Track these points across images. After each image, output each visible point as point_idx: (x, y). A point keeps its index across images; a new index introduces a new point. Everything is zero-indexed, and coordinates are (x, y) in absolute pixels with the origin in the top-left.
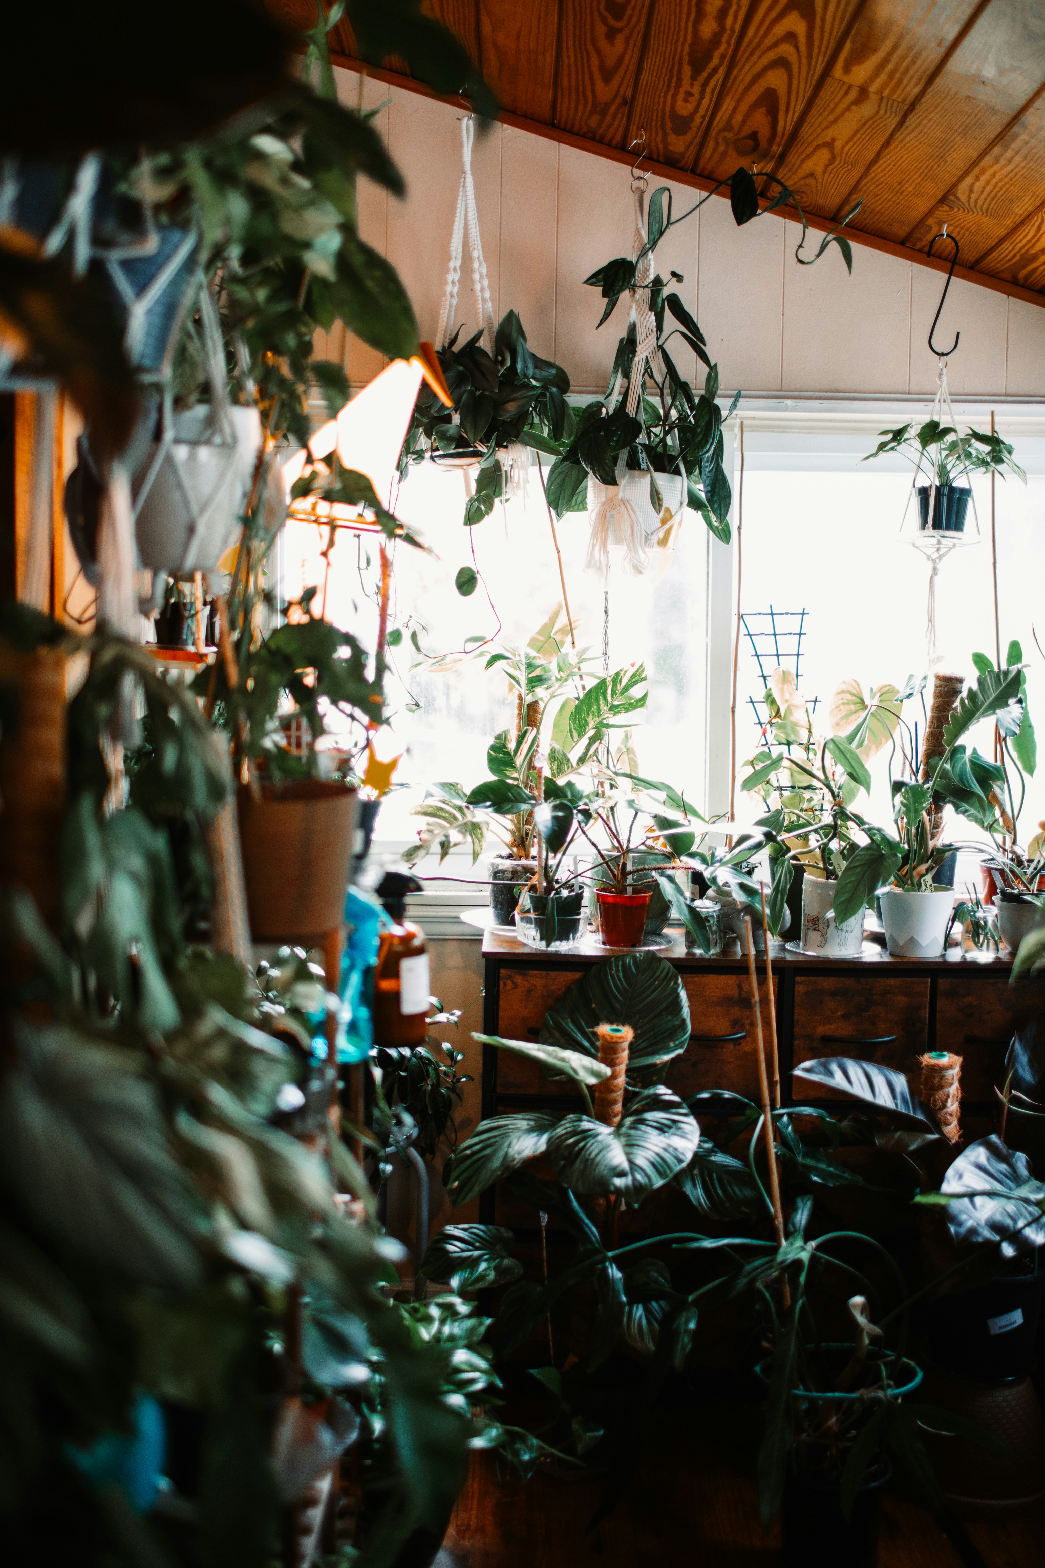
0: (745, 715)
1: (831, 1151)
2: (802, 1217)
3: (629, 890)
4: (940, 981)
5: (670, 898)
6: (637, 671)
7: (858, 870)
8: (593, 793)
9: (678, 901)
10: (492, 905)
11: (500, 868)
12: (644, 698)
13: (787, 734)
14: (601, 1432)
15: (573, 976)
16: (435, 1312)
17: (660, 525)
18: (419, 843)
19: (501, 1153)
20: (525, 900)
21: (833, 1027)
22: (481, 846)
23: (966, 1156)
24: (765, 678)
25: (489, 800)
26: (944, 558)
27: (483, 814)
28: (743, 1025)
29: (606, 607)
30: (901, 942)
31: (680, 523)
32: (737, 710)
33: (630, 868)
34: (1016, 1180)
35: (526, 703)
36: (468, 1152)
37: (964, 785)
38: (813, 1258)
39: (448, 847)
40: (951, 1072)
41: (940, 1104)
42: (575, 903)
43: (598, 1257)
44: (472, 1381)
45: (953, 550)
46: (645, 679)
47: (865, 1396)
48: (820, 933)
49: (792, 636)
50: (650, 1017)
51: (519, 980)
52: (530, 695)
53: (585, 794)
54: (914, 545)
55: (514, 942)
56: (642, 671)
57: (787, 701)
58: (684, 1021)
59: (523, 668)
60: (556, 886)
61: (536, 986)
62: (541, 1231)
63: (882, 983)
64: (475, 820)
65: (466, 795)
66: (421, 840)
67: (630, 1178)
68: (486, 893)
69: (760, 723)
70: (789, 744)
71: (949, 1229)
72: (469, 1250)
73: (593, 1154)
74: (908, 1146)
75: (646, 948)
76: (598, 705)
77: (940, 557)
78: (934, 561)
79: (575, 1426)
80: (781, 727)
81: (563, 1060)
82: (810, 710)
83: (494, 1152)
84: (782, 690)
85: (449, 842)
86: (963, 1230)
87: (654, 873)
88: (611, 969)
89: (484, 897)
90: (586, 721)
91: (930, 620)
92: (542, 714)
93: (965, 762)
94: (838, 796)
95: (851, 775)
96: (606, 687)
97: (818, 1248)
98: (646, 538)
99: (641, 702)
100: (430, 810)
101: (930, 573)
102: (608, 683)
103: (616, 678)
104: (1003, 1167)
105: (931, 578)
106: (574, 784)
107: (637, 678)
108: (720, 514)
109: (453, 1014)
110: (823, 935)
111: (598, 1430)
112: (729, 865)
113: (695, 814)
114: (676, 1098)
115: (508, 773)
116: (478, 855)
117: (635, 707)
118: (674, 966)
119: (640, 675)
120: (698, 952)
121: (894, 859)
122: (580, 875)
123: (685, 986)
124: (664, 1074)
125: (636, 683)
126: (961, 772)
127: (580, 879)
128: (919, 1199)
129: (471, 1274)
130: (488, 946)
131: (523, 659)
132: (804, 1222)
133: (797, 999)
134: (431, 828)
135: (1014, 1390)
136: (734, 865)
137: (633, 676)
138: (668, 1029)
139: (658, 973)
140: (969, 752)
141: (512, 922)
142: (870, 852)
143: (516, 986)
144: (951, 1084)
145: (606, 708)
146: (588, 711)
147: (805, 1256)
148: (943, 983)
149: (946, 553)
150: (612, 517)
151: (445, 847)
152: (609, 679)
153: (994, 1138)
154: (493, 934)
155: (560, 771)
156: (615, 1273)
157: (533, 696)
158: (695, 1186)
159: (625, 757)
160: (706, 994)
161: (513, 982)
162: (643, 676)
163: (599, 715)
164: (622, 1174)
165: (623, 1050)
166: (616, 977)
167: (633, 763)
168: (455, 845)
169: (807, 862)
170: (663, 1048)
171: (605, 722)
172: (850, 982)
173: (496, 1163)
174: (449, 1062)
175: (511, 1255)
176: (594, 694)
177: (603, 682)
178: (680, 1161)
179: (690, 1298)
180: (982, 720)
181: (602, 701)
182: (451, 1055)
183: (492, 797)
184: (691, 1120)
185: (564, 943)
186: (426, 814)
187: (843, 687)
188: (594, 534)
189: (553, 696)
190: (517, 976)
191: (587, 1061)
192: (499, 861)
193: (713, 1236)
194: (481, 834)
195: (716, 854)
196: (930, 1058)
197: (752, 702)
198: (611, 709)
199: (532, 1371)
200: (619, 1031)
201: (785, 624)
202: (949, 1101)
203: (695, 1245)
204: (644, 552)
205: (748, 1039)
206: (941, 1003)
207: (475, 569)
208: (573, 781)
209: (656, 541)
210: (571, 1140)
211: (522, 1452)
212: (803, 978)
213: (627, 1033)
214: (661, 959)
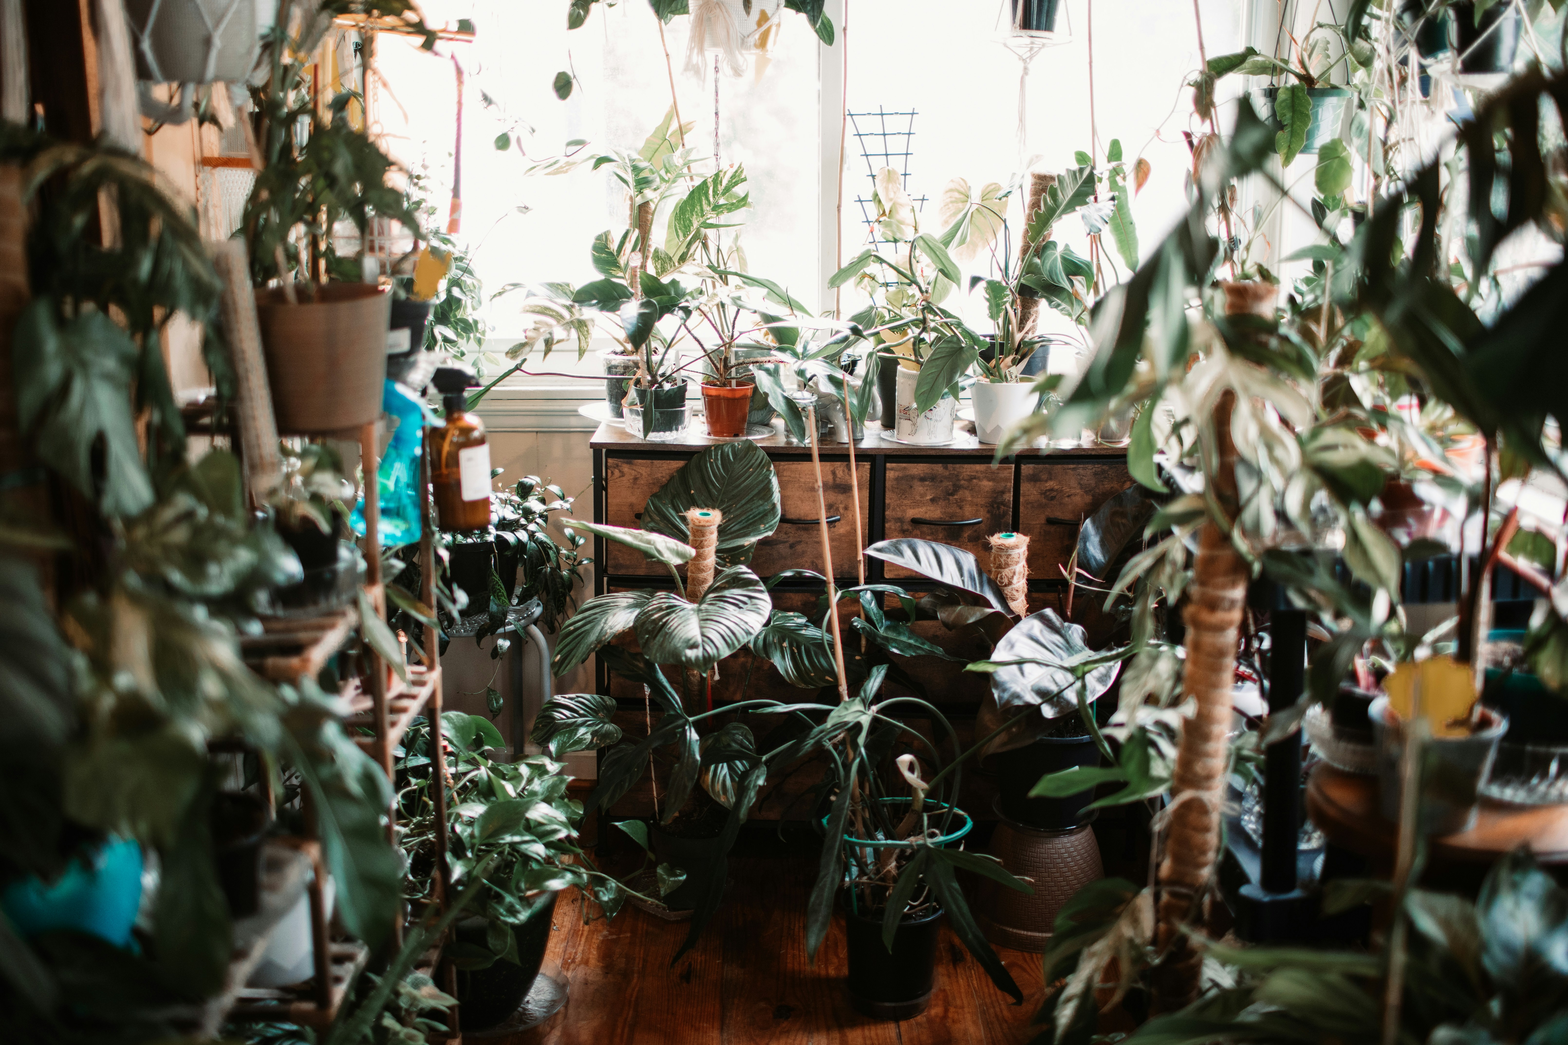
0: (852, 214)
1: (909, 624)
2: (874, 684)
3: (734, 382)
4: (1023, 467)
5: (766, 390)
6: (736, 172)
7: (938, 362)
8: (696, 290)
9: (775, 393)
10: (607, 398)
11: (613, 363)
12: (745, 198)
13: (893, 232)
14: (685, 877)
15: (679, 464)
16: (524, 770)
17: (756, 27)
18: (524, 341)
19: (599, 628)
20: (632, 394)
21: (923, 510)
22: (587, 343)
23: (1019, 628)
24: (873, 177)
25: (595, 299)
26: (1035, 58)
27: (590, 313)
28: (837, 509)
29: (717, 109)
30: (988, 431)
31: (779, 25)
32: (842, 209)
33: (733, 361)
34: (1068, 649)
35: (637, 205)
36: (572, 628)
37: (1053, 280)
38: (875, 721)
39: (552, 344)
40: (1017, 551)
41: (1006, 581)
42: (679, 396)
43: (681, 722)
44: (555, 831)
45: (1042, 50)
46: (745, 180)
47: (914, 844)
48: (910, 422)
49: (901, 136)
50: (743, 502)
51: (626, 468)
52: (639, 196)
53: (688, 291)
54: (1005, 45)
55: (623, 433)
56: (742, 172)
57: (891, 200)
58: (774, 505)
59: (629, 170)
60: (660, 379)
61: (641, 475)
62: (645, 699)
63: (969, 469)
64: (583, 318)
65: (572, 293)
66: (526, 337)
67: (701, 649)
68: (602, 388)
69: (868, 222)
70: (896, 241)
71: (993, 694)
72: (575, 717)
73: (673, 628)
74: (967, 619)
75: (744, 438)
76: (701, 206)
77: (1031, 58)
78: (1024, 60)
79: (660, 871)
80: (888, 225)
81: (649, 542)
82: (917, 209)
83: (593, 628)
84: (887, 189)
85: (553, 340)
86: (1006, 696)
87: (751, 367)
88: (710, 457)
89: (601, 391)
90: (690, 221)
91: (1021, 120)
92: (653, 214)
93: (1056, 258)
94: (927, 292)
95: (942, 271)
96: (708, 188)
97: (881, 711)
98: (743, 40)
99: (743, 201)
100: (538, 309)
101: (1021, 73)
102: (709, 184)
103: (717, 178)
104: (1057, 638)
105: (1022, 78)
106: (678, 282)
107: (737, 179)
108: (814, 16)
109: (567, 501)
110: (914, 424)
111: (681, 875)
112: (820, 358)
113: (802, 309)
114: (754, 577)
115: (613, 273)
116: (584, 351)
117: (737, 208)
118: (769, 454)
119: (739, 176)
120: (795, 441)
121: (972, 352)
122: (682, 368)
123: (778, 474)
124: (751, 554)
125: (736, 184)
126: (1051, 268)
127: (682, 372)
128: (970, 667)
129: (569, 738)
130: (599, 437)
131: (627, 161)
132: (875, 689)
133: (888, 484)
134: (538, 326)
135: (1073, 838)
136: (825, 358)
137: (733, 177)
138: (759, 514)
139: (753, 461)
140: (1060, 248)
141: (620, 415)
142: (950, 345)
143: (623, 474)
144: (1017, 563)
145: (709, 208)
146: (692, 211)
147: (866, 720)
148: (1027, 469)
149: (1037, 52)
150: (709, 19)
151: (549, 344)
152: (710, 180)
153: (1049, 612)
154: (608, 426)
155: (664, 270)
156: (693, 735)
157: (643, 197)
158: (783, 657)
159: (735, 255)
160: (802, 480)
161: (620, 471)
162: (743, 177)
163: (703, 216)
164: (694, 646)
165: (712, 533)
166: (714, 467)
167: (743, 261)
168: (558, 342)
169: (901, 355)
170: (753, 531)
171: (708, 221)
172: (938, 468)
173: (593, 637)
174: (571, 546)
175: (612, 721)
176: (696, 195)
177: (705, 183)
178: (748, 633)
179: (764, 758)
180: (1064, 217)
181: (704, 202)
182: (573, 540)
183: (598, 296)
184: (766, 597)
185: (668, 433)
186: (534, 312)
187: (952, 186)
188: (692, 38)
189: (662, 198)
190: (625, 465)
191: (673, 543)
192: (614, 356)
193: (787, 702)
194: (587, 331)
195: (808, 348)
196: (999, 538)
197: (860, 201)
198: (713, 209)
199: (617, 824)
200: (708, 515)
201: (893, 124)
202: (1015, 578)
203: (770, 710)
204: (742, 54)
205: (842, 522)
206: (1025, 487)
207: (570, 73)
208: (678, 279)
209: (752, 44)
210: (656, 616)
211: (601, 893)
212: (894, 465)
213: (715, 517)
214: (757, 448)
